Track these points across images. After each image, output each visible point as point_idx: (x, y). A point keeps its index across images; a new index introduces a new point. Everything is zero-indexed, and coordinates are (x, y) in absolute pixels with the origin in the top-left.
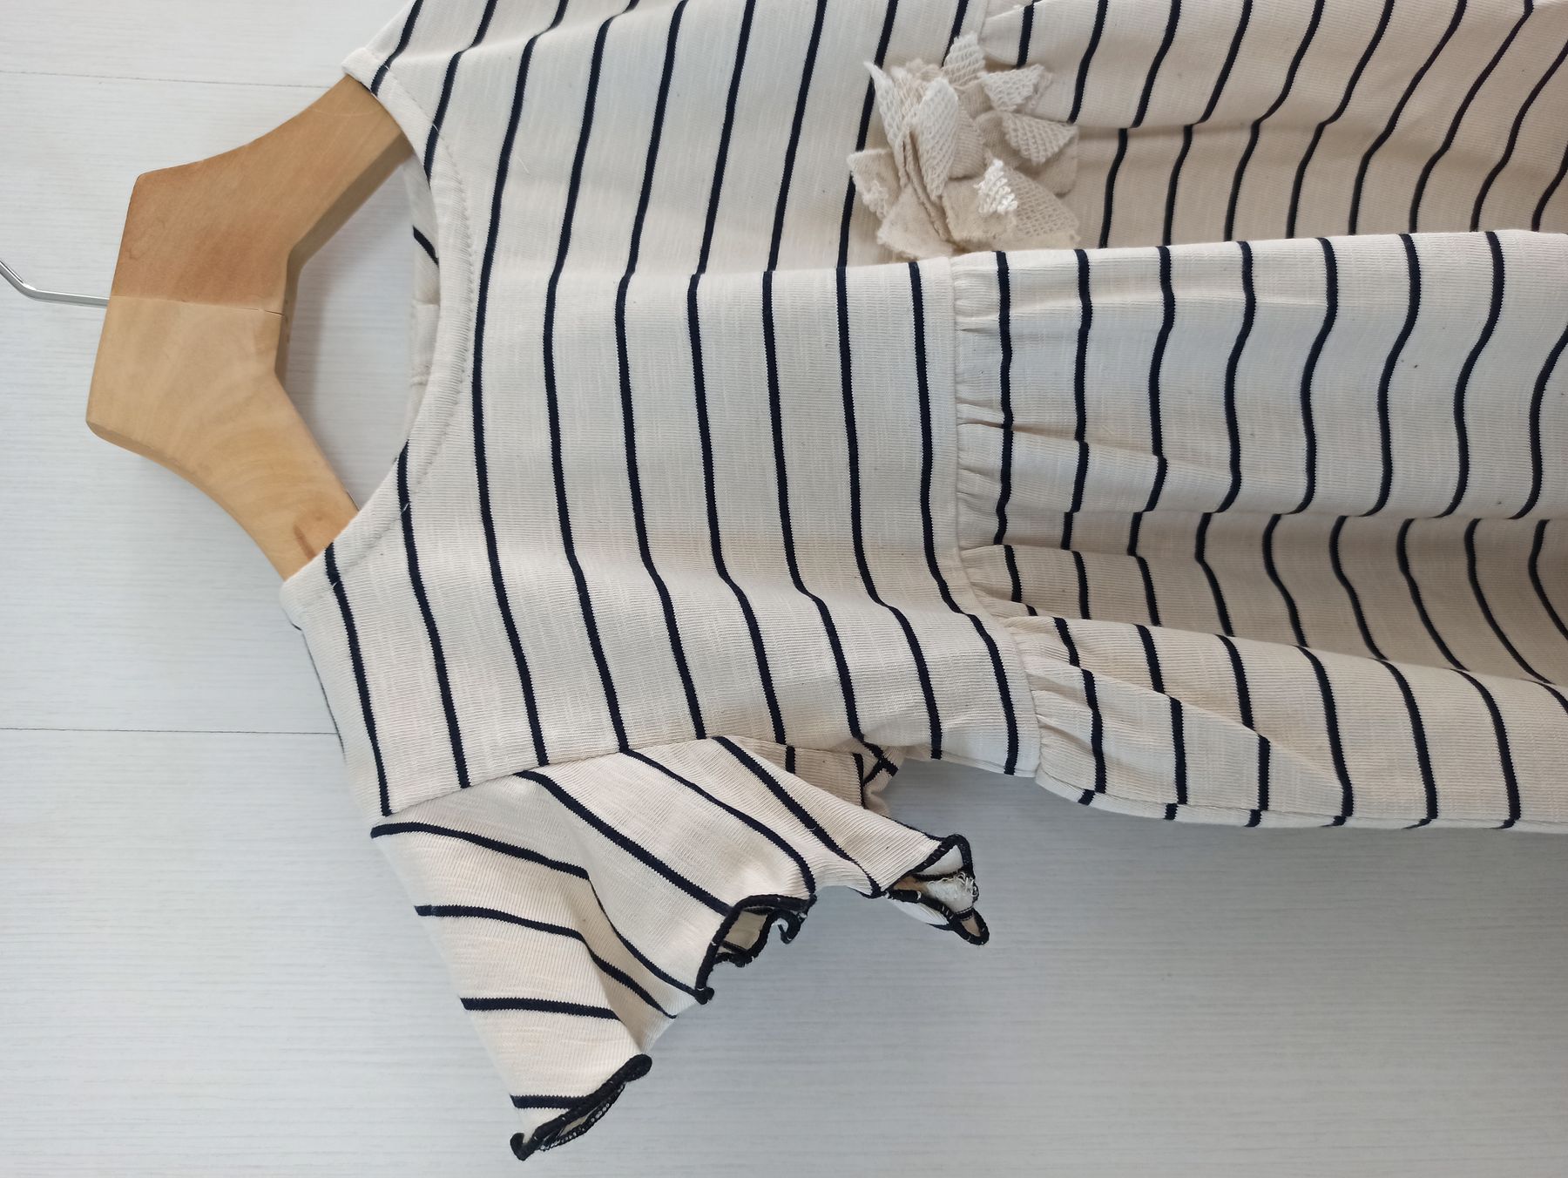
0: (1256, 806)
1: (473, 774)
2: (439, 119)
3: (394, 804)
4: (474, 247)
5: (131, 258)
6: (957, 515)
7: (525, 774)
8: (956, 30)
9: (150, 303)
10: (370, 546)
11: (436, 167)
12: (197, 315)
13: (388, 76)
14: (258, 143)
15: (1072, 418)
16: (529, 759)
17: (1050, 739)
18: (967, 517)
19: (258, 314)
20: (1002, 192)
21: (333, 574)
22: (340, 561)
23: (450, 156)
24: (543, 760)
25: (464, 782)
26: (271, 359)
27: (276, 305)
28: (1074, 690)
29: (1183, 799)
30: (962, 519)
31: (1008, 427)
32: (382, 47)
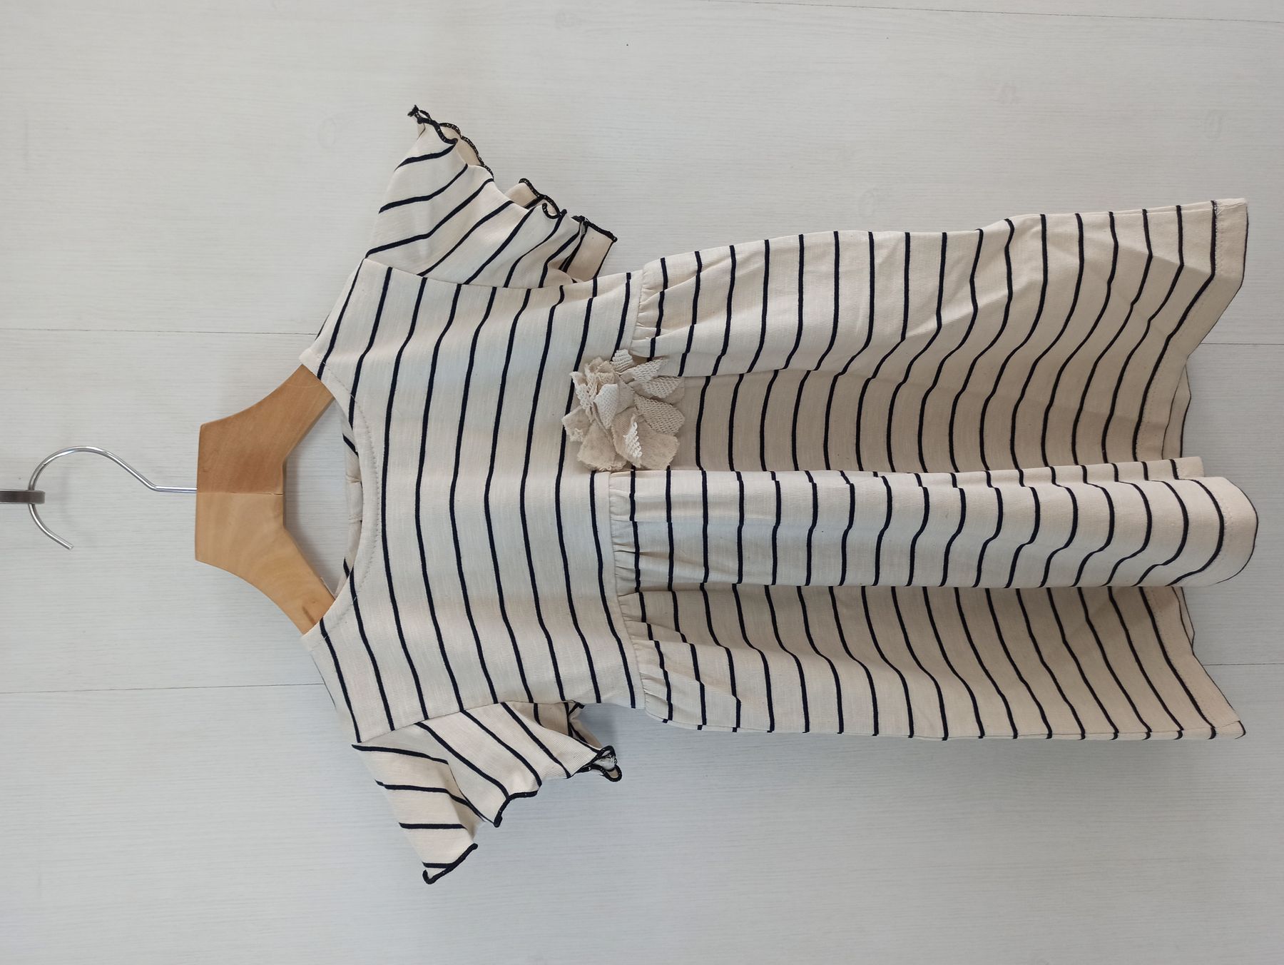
0: (735, 726)
1: (396, 725)
2: (354, 392)
3: (362, 739)
4: (377, 464)
5: (204, 471)
6: (616, 583)
7: (419, 724)
8: (617, 347)
9: (218, 495)
10: (341, 619)
11: (355, 422)
12: (241, 500)
13: (325, 369)
14: (260, 404)
15: (667, 549)
16: (420, 717)
17: (649, 700)
18: (621, 584)
19: (271, 497)
20: (635, 446)
21: (324, 633)
22: (327, 628)
23: (361, 412)
24: (426, 717)
25: (392, 728)
26: (281, 519)
27: (279, 490)
28: (660, 679)
29: (705, 722)
30: (618, 586)
31: (637, 555)
32: (320, 351)
